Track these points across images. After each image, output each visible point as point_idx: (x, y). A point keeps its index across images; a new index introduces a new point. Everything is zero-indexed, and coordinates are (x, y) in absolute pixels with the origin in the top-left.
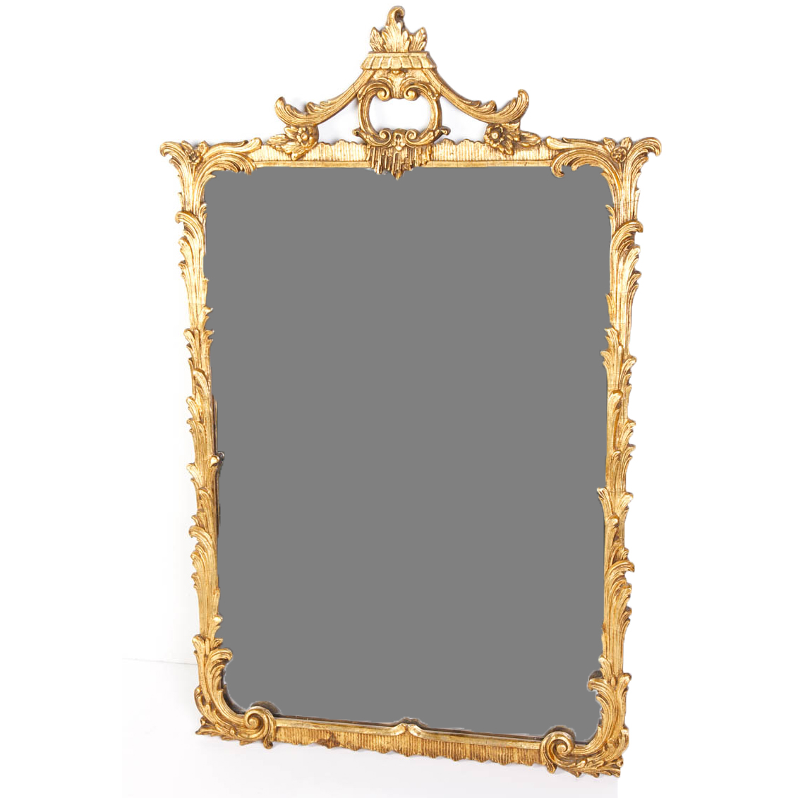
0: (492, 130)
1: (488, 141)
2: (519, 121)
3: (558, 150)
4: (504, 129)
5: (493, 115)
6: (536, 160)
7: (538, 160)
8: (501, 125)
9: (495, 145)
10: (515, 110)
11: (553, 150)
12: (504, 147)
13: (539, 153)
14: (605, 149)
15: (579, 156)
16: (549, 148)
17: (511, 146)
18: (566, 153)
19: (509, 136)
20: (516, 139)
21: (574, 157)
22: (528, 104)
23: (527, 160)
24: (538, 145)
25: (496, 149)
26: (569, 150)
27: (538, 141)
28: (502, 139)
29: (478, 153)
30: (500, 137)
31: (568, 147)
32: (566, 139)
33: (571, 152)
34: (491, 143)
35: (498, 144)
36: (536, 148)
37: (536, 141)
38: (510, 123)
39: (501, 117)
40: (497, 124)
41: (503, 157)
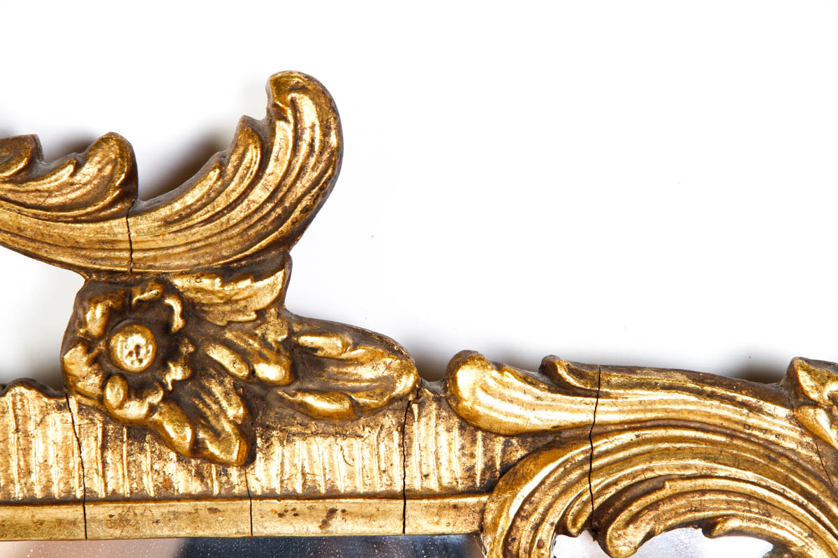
0: (119, 319)
1: (91, 383)
2: (285, 263)
3: (523, 435)
4: (192, 309)
5: (117, 227)
6: (390, 496)
7: (405, 495)
8: (170, 290)
9: (135, 410)
10: (259, 194)
11: (490, 433)
12: (196, 418)
13: (405, 455)
14: (807, 429)
15: (661, 467)
16: (469, 424)
17: (235, 411)
18: (577, 453)
19: (220, 355)
20: (270, 372)
21: (623, 477)
22: (335, 159)
23: (333, 494)
24: (405, 408)
25: (139, 431)
26: (590, 432)
27: (406, 383)
28: (176, 373)
29: (26, 451)
30: (163, 359)
31: (586, 417)
32: (575, 370)
33: (602, 445)
34: (114, 394)
35: (155, 399)
36: (389, 420)
37: (387, 383)
38: (229, 273)
39: (170, 239)
40: (142, 281)
41: (183, 481)
